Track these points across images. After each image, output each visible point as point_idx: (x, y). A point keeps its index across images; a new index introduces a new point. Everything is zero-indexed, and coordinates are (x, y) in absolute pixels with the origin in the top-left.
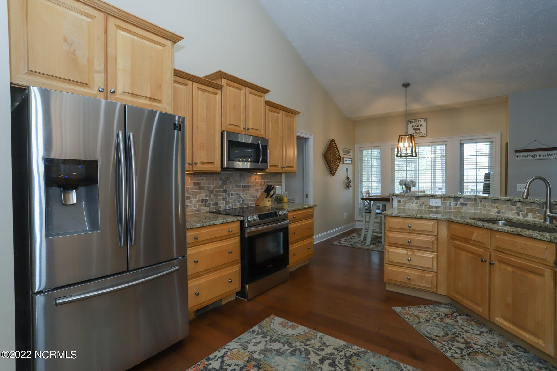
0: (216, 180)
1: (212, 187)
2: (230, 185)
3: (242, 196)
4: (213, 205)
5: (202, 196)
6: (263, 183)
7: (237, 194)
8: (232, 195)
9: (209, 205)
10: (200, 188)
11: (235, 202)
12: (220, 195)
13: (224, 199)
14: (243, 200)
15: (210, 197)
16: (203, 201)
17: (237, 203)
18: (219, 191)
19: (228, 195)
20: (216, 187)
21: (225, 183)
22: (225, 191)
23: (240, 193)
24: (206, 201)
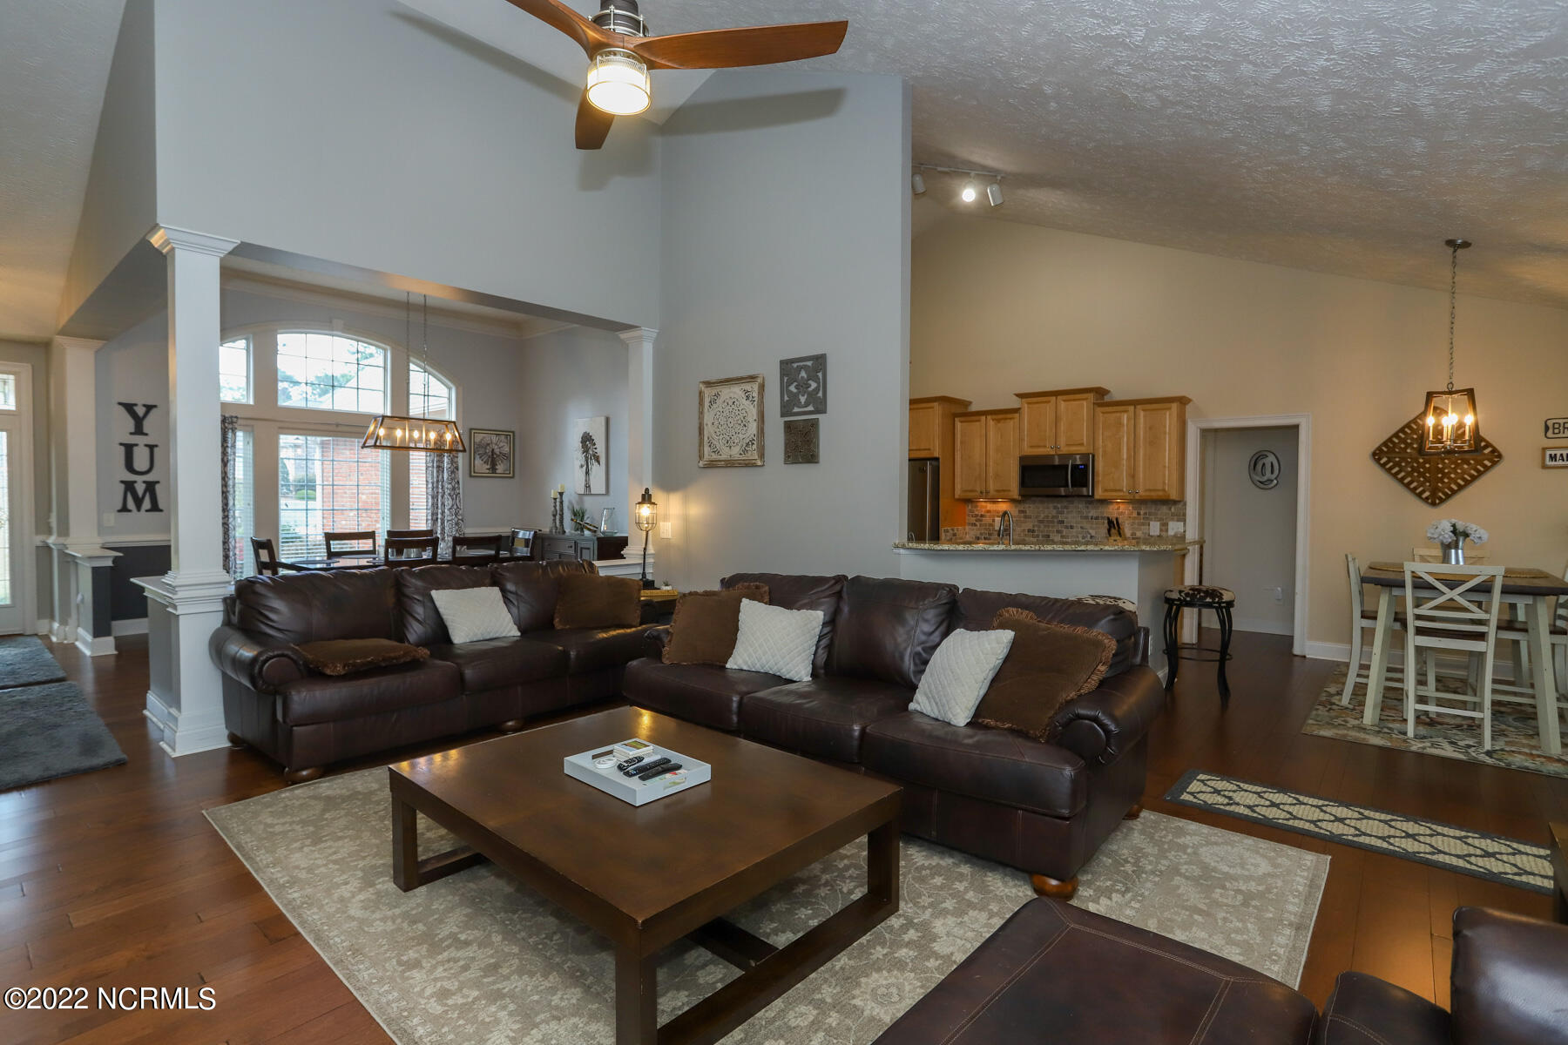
0: (1048, 508)
1: (1042, 516)
2: (1069, 516)
3: (1091, 531)
4: (1043, 536)
5: (1029, 525)
6: (1135, 515)
7: (1082, 528)
8: (1072, 527)
9: (1038, 536)
10: (1025, 517)
11: (1078, 537)
12: (1053, 527)
13: (1058, 532)
14: (1091, 537)
15: (1039, 527)
16: (1029, 530)
17: (1080, 539)
18: (1053, 522)
19: (1067, 527)
20: (1048, 517)
21: (1062, 513)
22: (1062, 522)
23: (1085, 525)
24: (1033, 531)
